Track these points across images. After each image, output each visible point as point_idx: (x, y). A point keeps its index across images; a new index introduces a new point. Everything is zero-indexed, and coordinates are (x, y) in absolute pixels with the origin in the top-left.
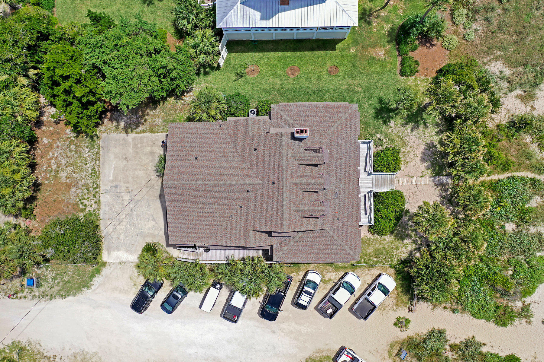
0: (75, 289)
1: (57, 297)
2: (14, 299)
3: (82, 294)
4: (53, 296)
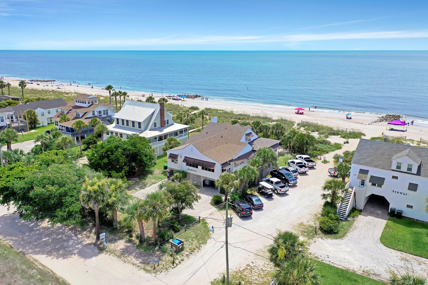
0: (205, 236)
1: (201, 246)
2: (176, 267)
4: (198, 247)
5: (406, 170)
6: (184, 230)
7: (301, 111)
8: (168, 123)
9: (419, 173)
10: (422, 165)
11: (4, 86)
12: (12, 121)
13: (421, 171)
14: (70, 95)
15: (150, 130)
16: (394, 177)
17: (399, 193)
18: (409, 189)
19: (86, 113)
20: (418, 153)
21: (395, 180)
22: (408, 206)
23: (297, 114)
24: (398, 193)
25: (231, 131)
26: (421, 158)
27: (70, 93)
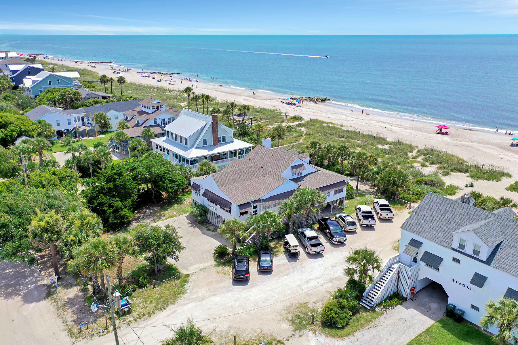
0: (171, 299)
1: (155, 312)
2: (105, 335)
3: (180, 299)
4: (151, 312)
5: (471, 253)
6: (153, 286)
7: (444, 130)
8: (224, 140)
9: (488, 262)
10: (501, 249)
11: (107, 81)
12: (83, 123)
13: (495, 258)
14: (172, 93)
15: (196, 148)
16: (455, 260)
17: (462, 284)
18: (473, 282)
19: (147, 120)
20: (502, 228)
21: (455, 264)
22: (473, 307)
23: (438, 133)
24: (460, 284)
25: (276, 160)
26: (503, 237)
27: (173, 91)
